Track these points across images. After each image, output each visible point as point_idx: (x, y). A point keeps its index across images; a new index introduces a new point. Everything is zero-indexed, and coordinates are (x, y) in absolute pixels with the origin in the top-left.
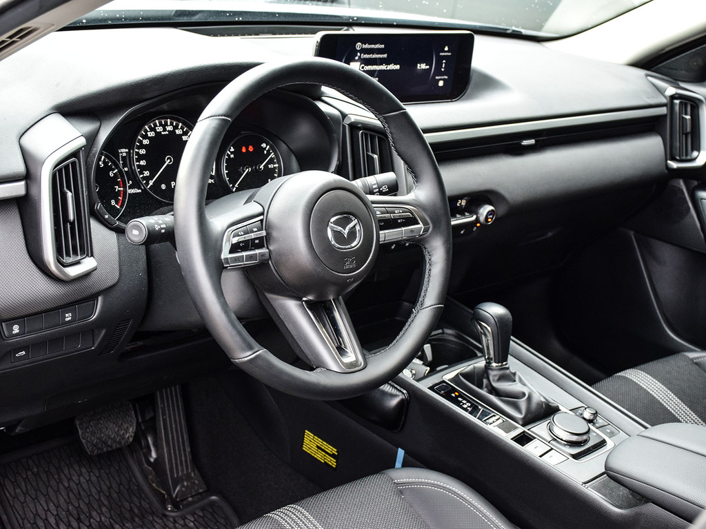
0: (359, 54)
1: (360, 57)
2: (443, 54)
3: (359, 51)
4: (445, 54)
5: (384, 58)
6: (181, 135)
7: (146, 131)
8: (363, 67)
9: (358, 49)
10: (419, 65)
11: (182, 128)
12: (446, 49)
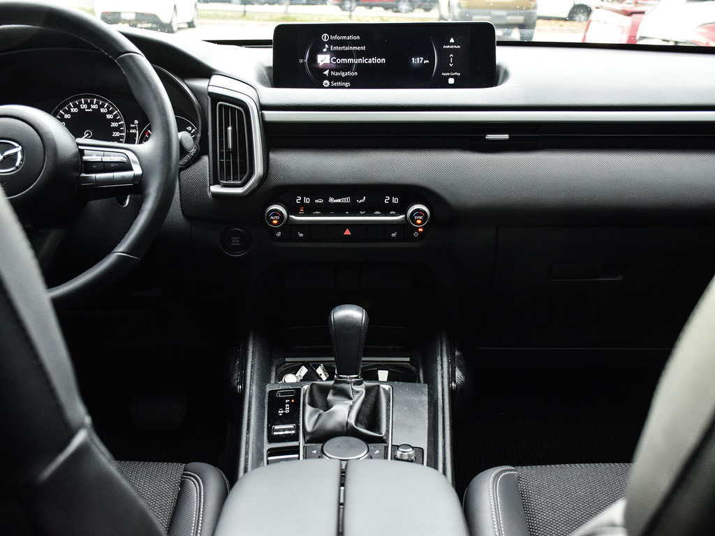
0: (327, 46)
1: (329, 49)
2: (448, 47)
3: (326, 43)
4: (452, 47)
5: (361, 51)
6: (105, 114)
7: (70, 107)
8: (334, 60)
9: (325, 40)
10: (413, 59)
11: (108, 108)
12: (452, 40)
